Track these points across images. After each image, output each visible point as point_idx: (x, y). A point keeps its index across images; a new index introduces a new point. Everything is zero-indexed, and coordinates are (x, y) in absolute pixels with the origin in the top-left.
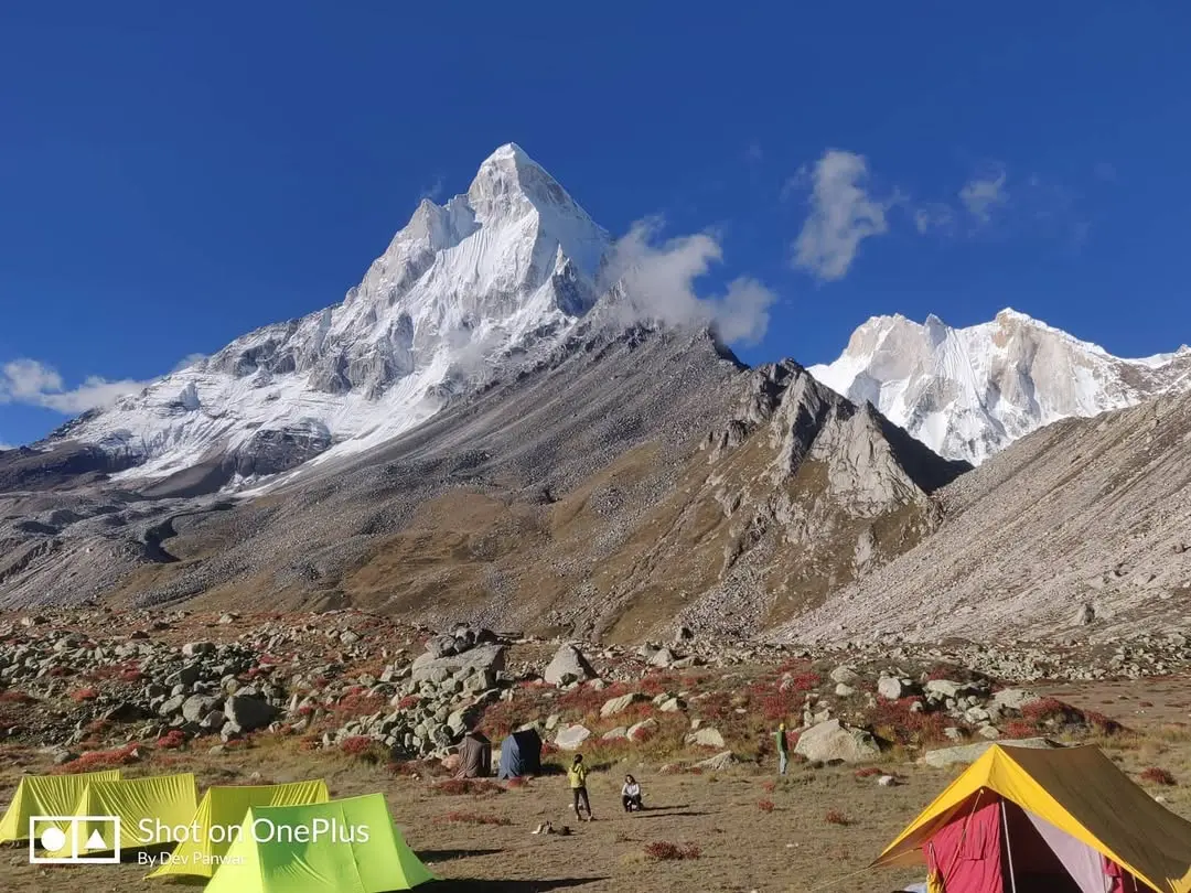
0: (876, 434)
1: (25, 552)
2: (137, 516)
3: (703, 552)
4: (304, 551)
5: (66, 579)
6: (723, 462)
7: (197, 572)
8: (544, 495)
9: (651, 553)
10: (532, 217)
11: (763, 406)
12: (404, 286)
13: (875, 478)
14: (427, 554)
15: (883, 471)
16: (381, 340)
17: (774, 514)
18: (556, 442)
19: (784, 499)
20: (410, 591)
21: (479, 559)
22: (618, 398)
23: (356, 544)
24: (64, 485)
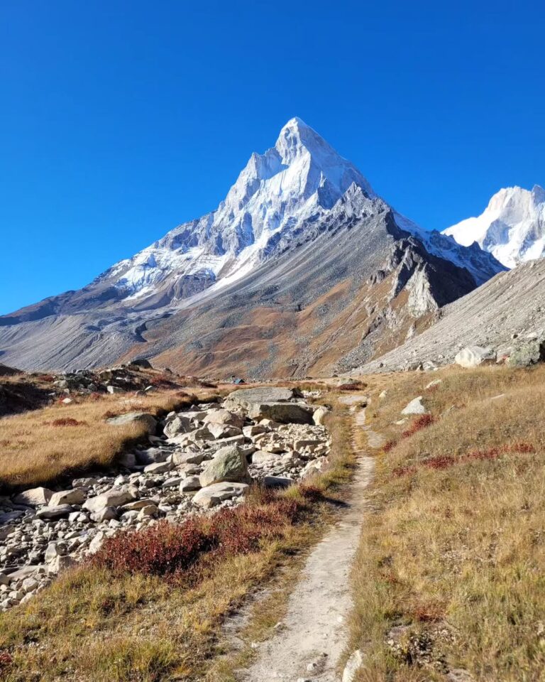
0: (426, 280)
1: (89, 340)
2: (132, 322)
3: (355, 332)
4: (197, 337)
5: (106, 351)
6: (373, 290)
7: (156, 346)
8: (297, 307)
9: (335, 334)
10: (307, 156)
11: (394, 263)
12: (246, 199)
13: (422, 300)
14: (245, 336)
15: (425, 296)
16: (236, 228)
17: (385, 315)
18: (309, 279)
19: (389, 309)
20: (237, 352)
21: (266, 338)
22: (340, 256)
23: (217, 333)
24: (102, 306)
